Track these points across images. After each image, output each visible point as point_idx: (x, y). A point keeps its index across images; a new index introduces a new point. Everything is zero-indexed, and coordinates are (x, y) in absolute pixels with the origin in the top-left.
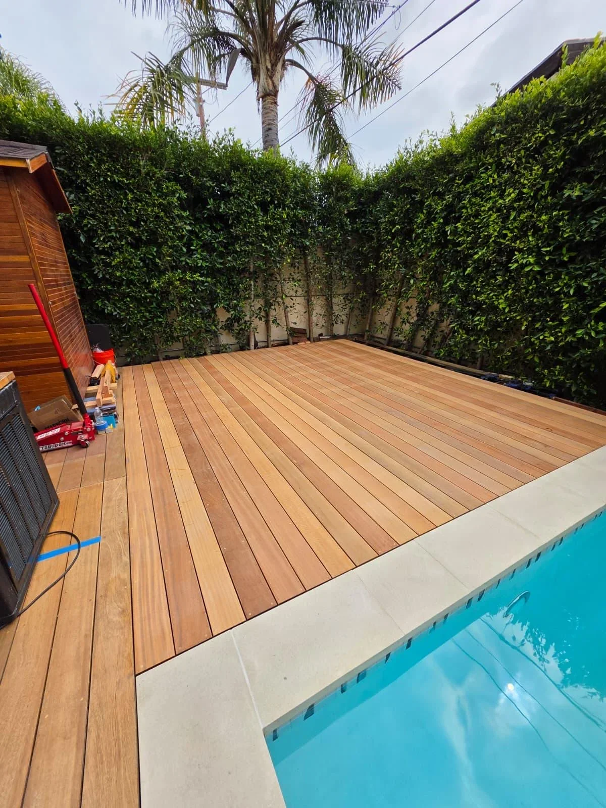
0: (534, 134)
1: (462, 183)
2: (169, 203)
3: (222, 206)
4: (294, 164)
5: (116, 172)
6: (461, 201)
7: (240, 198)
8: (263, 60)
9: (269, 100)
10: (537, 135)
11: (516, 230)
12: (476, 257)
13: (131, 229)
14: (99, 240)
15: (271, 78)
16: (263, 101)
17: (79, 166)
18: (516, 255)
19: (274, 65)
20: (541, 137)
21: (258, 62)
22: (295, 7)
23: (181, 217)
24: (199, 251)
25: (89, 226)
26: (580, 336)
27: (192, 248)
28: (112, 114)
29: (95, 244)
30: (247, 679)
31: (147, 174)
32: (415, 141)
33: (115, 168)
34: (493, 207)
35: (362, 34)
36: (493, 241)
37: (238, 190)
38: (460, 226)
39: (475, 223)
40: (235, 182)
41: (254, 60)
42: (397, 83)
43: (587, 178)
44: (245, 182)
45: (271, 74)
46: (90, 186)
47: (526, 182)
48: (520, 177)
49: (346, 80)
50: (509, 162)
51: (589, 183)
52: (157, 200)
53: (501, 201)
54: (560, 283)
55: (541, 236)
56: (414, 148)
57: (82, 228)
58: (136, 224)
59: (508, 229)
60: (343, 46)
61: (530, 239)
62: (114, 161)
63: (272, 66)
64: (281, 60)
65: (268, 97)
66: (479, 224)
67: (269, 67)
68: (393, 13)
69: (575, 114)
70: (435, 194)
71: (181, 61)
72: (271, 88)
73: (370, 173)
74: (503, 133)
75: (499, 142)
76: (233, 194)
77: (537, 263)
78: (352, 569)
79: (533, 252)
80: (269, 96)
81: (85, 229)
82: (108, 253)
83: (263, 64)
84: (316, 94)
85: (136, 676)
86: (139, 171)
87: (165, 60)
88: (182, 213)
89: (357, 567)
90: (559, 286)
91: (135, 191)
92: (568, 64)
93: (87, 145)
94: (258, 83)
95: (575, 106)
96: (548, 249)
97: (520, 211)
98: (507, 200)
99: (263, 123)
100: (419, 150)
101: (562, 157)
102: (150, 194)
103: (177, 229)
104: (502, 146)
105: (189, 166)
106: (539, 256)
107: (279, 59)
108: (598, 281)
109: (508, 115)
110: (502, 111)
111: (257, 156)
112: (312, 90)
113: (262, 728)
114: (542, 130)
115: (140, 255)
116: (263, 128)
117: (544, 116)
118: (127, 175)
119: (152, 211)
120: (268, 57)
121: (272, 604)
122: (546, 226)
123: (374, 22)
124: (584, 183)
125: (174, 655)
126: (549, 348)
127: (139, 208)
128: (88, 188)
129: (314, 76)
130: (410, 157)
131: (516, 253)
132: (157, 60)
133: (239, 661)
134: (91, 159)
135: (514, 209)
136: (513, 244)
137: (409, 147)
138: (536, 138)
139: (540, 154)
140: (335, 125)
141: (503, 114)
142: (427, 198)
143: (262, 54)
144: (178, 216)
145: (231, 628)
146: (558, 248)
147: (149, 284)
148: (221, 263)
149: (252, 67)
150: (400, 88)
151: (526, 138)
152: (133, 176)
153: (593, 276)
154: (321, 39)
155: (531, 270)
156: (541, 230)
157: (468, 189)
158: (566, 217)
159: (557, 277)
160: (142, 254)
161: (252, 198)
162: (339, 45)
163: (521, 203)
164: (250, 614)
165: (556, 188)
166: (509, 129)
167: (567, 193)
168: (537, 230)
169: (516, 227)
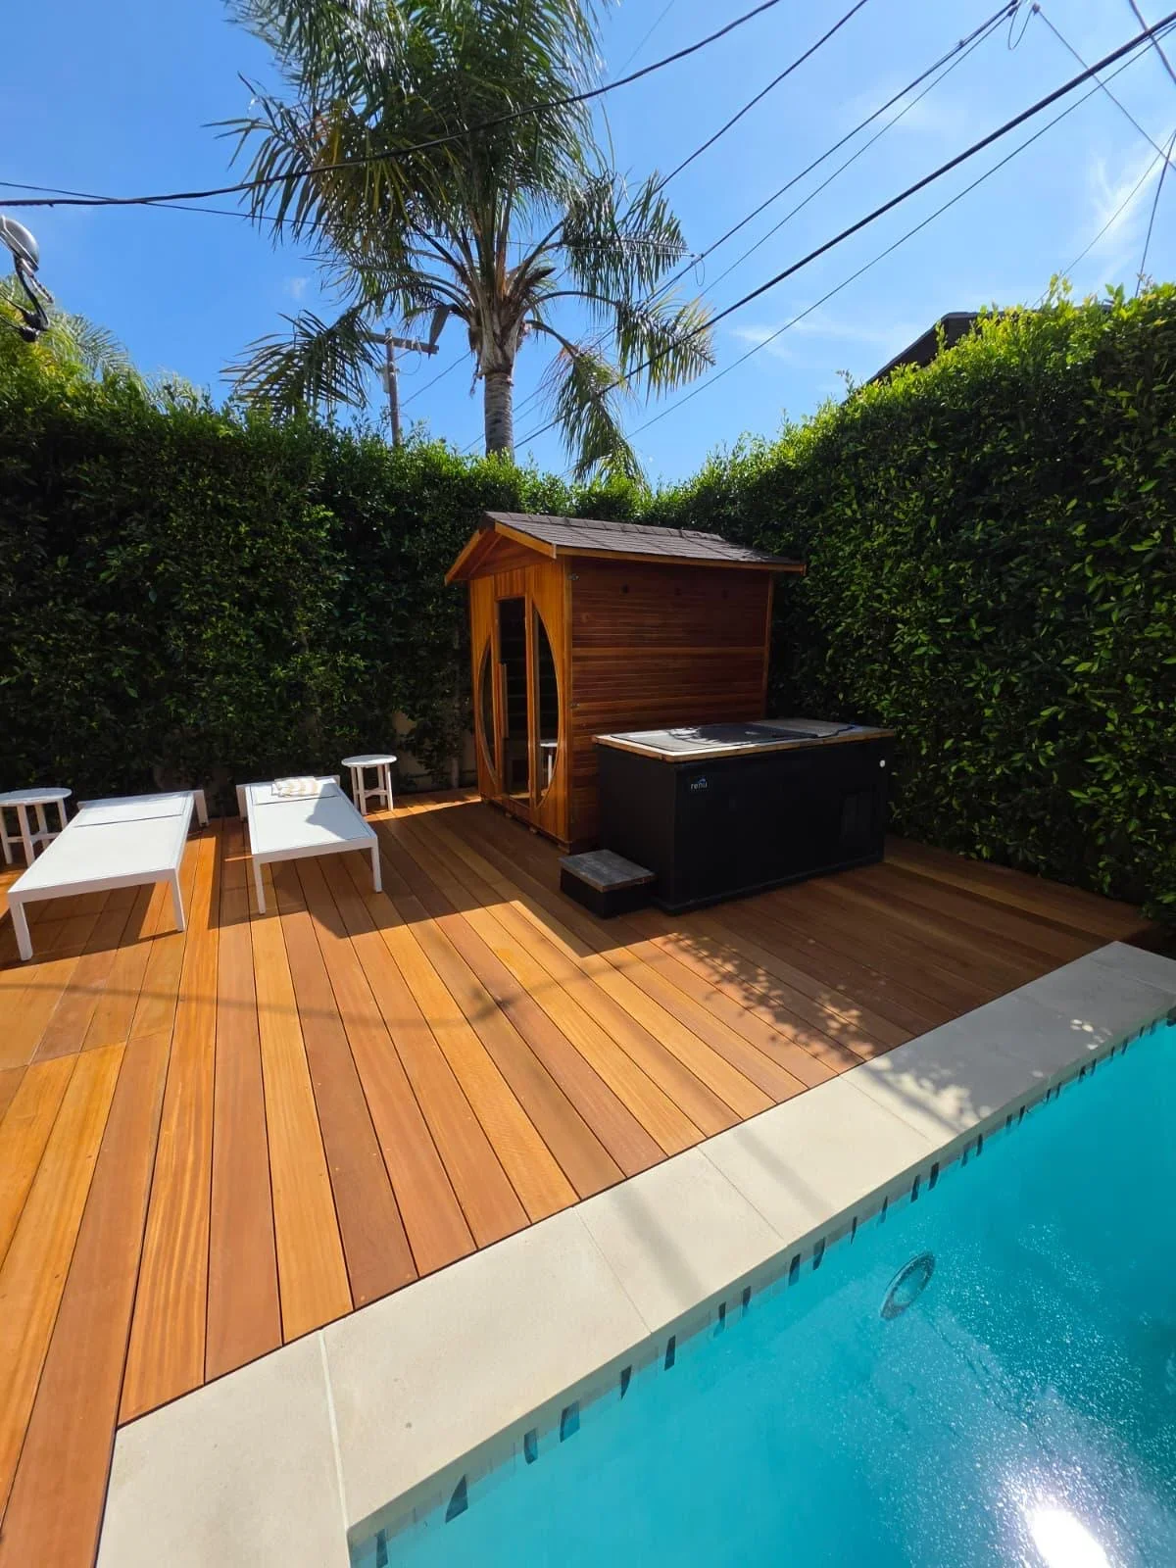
0: (905, 446)
1: (807, 513)
2: (311, 538)
3: (407, 543)
4: (534, 478)
5: (224, 490)
6: (808, 540)
7: (438, 530)
8: (488, 322)
9: (496, 378)
10: (910, 448)
11: (895, 590)
12: (838, 630)
13: (242, 580)
14: (182, 598)
15: (501, 347)
16: (488, 380)
17: (160, 481)
18: (900, 629)
19: (505, 330)
20: (916, 450)
21: (479, 323)
22: (539, 250)
23: (331, 561)
24: (363, 615)
25: (167, 575)
26: (1019, 764)
27: (351, 609)
28: (225, 403)
29: (175, 604)
30: (334, 1428)
31: (277, 493)
32: (731, 447)
33: (222, 484)
34: (857, 552)
35: (649, 288)
36: (862, 606)
37: (435, 518)
38: (809, 582)
39: (834, 577)
40: (430, 505)
41: (473, 320)
42: (707, 356)
43: (993, 512)
44: (447, 506)
45: (501, 340)
46: (175, 512)
47: (901, 516)
48: (892, 509)
49: (625, 350)
50: (875, 485)
51: (996, 520)
52: (290, 533)
53: (867, 544)
54: (974, 677)
55: (935, 599)
56: (731, 457)
57: (153, 579)
58: (251, 572)
59: (883, 587)
60: (618, 304)
61: (919, 604)
62: (220, 474)
63: (502, 331)
64: (517, 321)
65: (495, 375)
66: (838, 576)
67: (498, 332)
68: (693, 264)
69: (961, 420)
70: (767, 527)
71: (354, 321)
72: (500, 361)
73: (664, 489)
74: (861, 443)
75: (856, 456)
76: (426, 526)
77: (934, 642)
78: (573, 1206)
79: (925, 625)
80: (497, 374)
81: (160, 581)
82: (197, 620)
83: (488, 326)
84: (575, 370)
85: (117, 1428)
86: (263, 490)
87: (330, 321)
88: (335, 555)
89: (582, 1201)
90: (972, 680)
91: (254, 520)
92: (947, 347)
93: (176, 449)
94: (480, 354)
95: (959, 410)
96: (948, 620)
97: (899, 558)
98: (876, 543)
99: (487, 412)
100: (739, 460)
101: (952, 483)
102: (280, 524)
103: (324, 579)
104: (861, 461)
105: (350, 481)
106: (935, 630)
107: (515, 321)
108: (1032, 673)
109: (865, 416)
110: (856, 411)
111: (469, 465)
112: (569, 365)
113: (346, 1527)
114: (916, 440)
115: (254, 622)
116: (487, 419)
117: (919, 420)
118: (242, 496)
119: (282, 551)
120: (496, 320)
121: (409, 1276)
122: (940, 584)
123: (666, 272)
124: (989, 522)
125: (202, 1383)
126: (972, 783)
127: (257, 546)
128: (172, 515)
129: (573, 344)
130: (725, 469)
131: (899, 626)
132: (317, 322)
133: (324, 1393)
134: (182, 471)
135: (889, 556)
136: (894, 612)
137: (722, 455)
138: (909, 453)
139: (918, 474)
140: (607, 416)
141: (857, 415)
142: (757, 534)
143: (487, 314)
144: (326, 558)
145: (321, 1328)
146: (964, 619)
147: (268, 671)
148: (400, 635)
149: (470, 330)
150: (712, 363)
151: (894, 452)
152: (252, 497)
153: (1023, 666)
154: (582, 293)
155: (925, 653)
156: (934, 589)
157: (816, 523)
158: (970, 572)
159: (970, 666)
160: (258, 621)
161: (460, 530)
162: (612, 302)
163: (899, 548)
164: (363, 1298)
165: (948, 528)
166: (870, 436)
167: (963, 533)
168: (928, 591)
169: (895, 585)
